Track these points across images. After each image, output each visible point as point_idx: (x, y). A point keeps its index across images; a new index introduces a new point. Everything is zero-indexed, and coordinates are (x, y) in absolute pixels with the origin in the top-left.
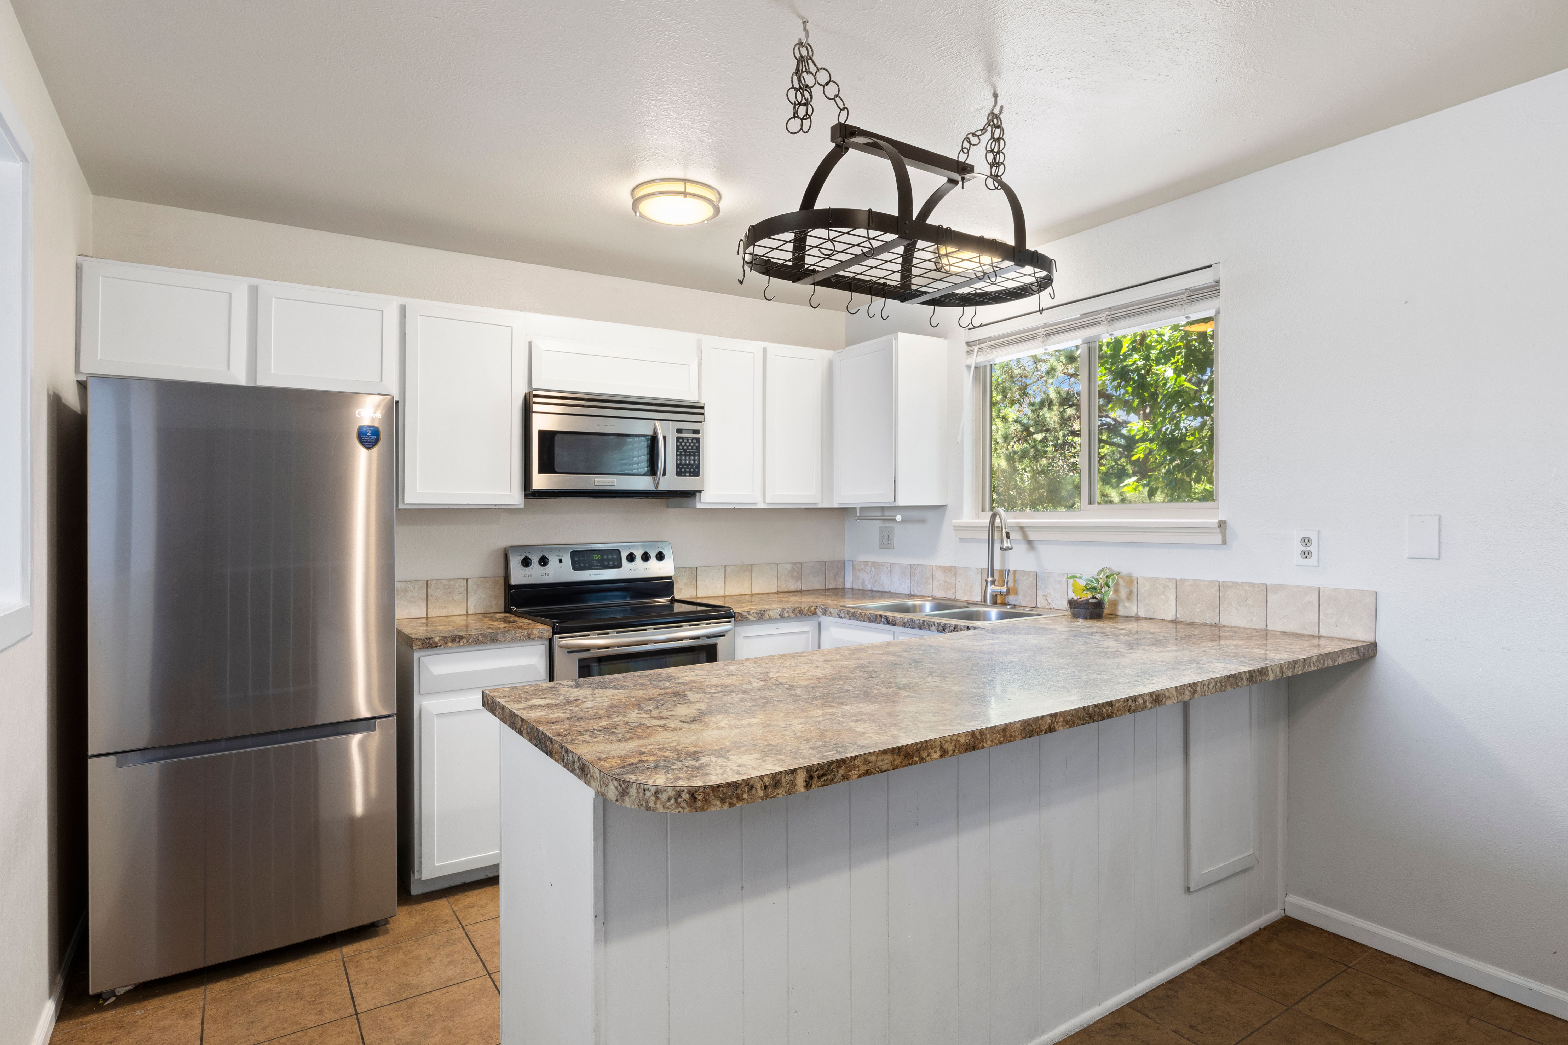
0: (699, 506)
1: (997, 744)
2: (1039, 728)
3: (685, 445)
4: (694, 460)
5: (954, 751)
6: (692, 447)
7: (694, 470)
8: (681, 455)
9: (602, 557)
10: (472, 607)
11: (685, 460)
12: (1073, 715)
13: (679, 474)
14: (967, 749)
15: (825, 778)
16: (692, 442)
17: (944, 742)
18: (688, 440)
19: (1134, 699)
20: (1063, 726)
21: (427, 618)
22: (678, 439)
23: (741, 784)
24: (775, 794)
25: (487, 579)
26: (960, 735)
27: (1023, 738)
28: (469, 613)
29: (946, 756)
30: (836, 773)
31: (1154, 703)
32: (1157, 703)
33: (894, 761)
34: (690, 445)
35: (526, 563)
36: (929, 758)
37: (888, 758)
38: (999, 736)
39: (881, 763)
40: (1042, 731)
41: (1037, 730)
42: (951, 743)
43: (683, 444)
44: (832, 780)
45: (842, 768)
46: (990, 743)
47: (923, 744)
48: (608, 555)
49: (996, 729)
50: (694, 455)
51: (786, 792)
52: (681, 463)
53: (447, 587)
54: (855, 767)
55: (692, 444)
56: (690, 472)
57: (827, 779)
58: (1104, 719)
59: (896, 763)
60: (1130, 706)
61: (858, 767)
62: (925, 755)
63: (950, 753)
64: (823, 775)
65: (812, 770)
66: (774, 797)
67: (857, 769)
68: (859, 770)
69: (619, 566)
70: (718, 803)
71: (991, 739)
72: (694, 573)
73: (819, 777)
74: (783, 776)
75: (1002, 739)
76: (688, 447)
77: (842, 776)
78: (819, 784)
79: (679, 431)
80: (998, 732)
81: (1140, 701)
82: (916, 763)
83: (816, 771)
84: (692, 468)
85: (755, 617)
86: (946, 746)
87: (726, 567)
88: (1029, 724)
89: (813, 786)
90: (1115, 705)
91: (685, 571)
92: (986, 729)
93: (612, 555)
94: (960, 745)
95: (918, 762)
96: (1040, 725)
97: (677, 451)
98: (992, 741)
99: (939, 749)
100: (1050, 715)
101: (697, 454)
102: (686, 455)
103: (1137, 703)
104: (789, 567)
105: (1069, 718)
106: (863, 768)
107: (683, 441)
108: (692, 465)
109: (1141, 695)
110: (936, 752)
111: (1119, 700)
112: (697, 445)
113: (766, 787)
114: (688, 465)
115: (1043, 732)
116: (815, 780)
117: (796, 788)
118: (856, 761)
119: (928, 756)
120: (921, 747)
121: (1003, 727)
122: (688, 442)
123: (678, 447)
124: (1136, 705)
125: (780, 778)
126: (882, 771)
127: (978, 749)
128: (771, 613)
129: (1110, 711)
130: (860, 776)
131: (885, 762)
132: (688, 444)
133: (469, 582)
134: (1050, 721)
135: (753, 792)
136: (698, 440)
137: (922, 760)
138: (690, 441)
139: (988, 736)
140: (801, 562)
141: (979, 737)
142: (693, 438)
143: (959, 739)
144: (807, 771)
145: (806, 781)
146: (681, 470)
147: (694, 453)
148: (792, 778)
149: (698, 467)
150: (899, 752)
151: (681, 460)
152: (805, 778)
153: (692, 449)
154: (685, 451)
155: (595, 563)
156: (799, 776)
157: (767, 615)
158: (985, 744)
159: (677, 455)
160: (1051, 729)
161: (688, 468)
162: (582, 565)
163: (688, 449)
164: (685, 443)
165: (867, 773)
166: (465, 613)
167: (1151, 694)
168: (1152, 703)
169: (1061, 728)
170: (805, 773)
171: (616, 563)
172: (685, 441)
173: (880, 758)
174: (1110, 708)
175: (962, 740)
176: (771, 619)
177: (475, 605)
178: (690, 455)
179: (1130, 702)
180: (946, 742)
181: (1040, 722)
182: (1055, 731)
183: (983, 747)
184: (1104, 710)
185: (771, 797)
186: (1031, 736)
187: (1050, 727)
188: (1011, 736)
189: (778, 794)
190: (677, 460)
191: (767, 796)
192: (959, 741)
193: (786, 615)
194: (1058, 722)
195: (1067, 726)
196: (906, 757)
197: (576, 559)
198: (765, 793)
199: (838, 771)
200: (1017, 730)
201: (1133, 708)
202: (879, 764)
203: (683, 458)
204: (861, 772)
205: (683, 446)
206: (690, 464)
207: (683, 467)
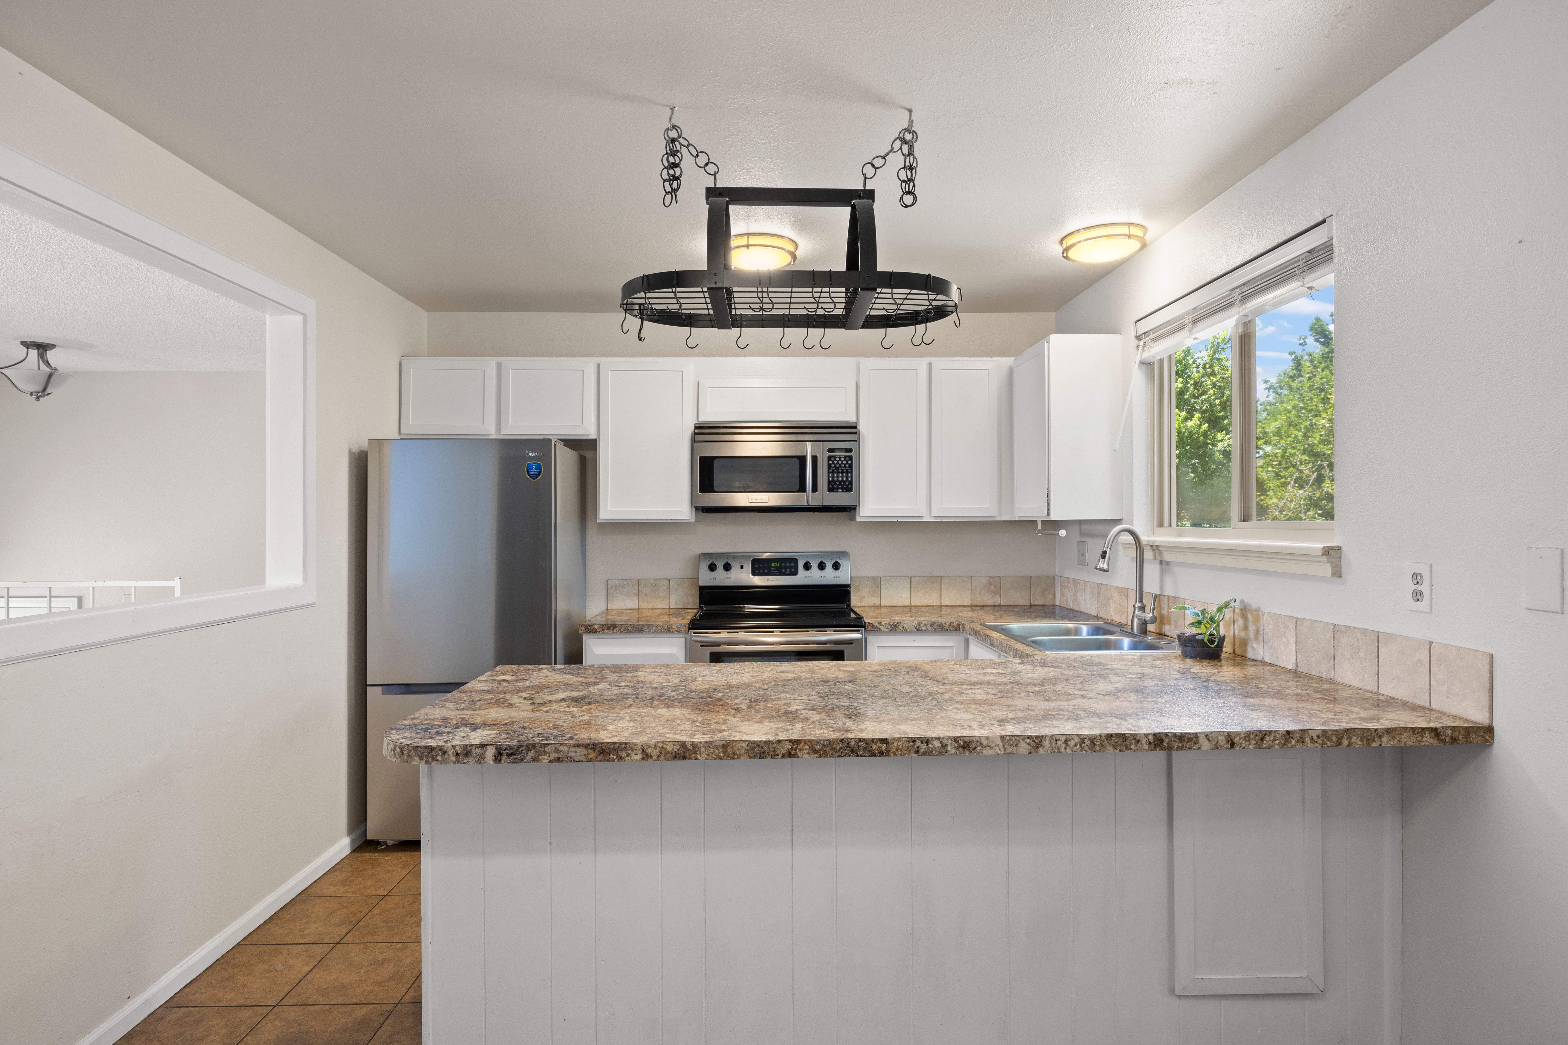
0: (858, 519)
1: (715, 759)
2: (774, 751)
3: (838, 463)
4: (847, 477)
5: (659, 756)
6: (845, 464)
7: (847, 486)
8: (833, 472)
9: (780, 564)
10: (673, 603)
11: (838, 477)
12: (824, 745)
13: (830, 490)
14: (675, 757)
15: (515, 757)
16: (845, 460)
17: (646, 747)
18: (840, 458)
19: (927, 741)
20: (809, 754)
21: (639, 609)
22: (830, 458)
23: (436, 748)
24: (465, 761)
25: (685, 580)
26: (667, 743)
27: (751, 758)
28: (671, 607)
29: (649, 760)
30: (526, 755)
31: (961, 749)
32: (966, 751)
33: (588, 754)
34: (842, 463)
35: (712, 568)
36: (629, 758)
37: (581, 751)
38: (717, 751)
39: (574, 754)
40: (778, 755)
41: (770, 753)
42: (656, 749)
43: (835, 462)
44: (522, 760)
45: (532, 752)
46: (706, 756)
47: (621, 745)
48: (786, 563)
49: (714, 744)
50: (847, 472)
51: (475, 762)
52: (833, 480)
53: (653, 585)
54: (545, 753)
55: (845, 462)
56: (842, 488)
57: (516, 758)
58: (875, 756)
59: (590, 756)
60: (918, 747)
61: (549, 753)
62: (624, 754)
63: (655, 758)
64: (512, 754)
65: (501, 748)
66: (464, 763)
67: (548, 755)
68: (549, 756)
69: (795, 573)
70: (417, 759)
71: (706, 752)
72: (877, 583)
73: (509, 755)
74: (474, 749)
75: (722, 755)
76: (840, 464)
77: (532, 758)
78: (508, 760)
79: (831, 450)
80: (716, 747)
81: (937, 744)
82: (614, 760)
83: (505, 750)
84: (845, 484)
85: (887, 628)
86: (649, 751)
87: (912, 578)
88: (759, 746)
89: (503, 761)
90: (893, 743)
91: (868, 580)
92: (701, 742)
93: (790, 563)
94: (667, 753)
95: (616, 760)
96: (775, 748)
97: (829, 469)
98: (708, 755)
99: (640, 752)
100: (790, 741)
101: (849, 471)
102: (838, 473)
103: (930, 745)
104: (985, 581)
105: (818, 747)
106: (554, 756)
107: (835, 460)
108: (845, 482)
109: (938, 738)
110: (636, 754)
111: (899, 739)
112: (850, 462)
113: (457, 754)
114: (840, 482)
115: (780, 756)
116: (504, 757)
117: (485, 759)
118: (546, 749)
119: (628, 756)
120: (619, 747)
121: (722, 743)
122: (840, 460)
123: (829, 466)
124: (929, 748)
125: (471, 750)
126: (574, 761)
127: (690, 759)
128: (905, 625)
129: (883, 748)
130: (551, 761)
131: (578, 754)
132: (840, 462)
133: (671, 582)
134: (790, 747)
135: (446, 756)
136: (851, 458)
137: (620, 758)
138: (842, 459)
139: (703, 749)
140: (1000, 575)
141: (691, 748)
142: (846, 457)
143: (665, 746)
144: (497, 749)
145: (495, 756)
146: (833, 486)
147: (847, 470)
148: (482, 752)
149: (851, 483)
150: (593, 748)
151: (833, 477)
152: (494, 753)
153: (845, 466)
154: (837, 468)
155: (774, 570)
156: (488, 751)
157: (901, 627)
158: (698, 756)
159: (829, 473)
160: (790, 755)
161: (840, 484)
162: (762, 571)
163: (840, 466)
164: (838, 461)
165: (559, 760)
166: (668, 607)
167: (956, 739)
168: (956, 748)
169: (806, 756)
170: (494, 749)
171: (793, 570)
172: (838, 459)
173: (572, 749)
174: (885, 745)
175: (669, 748)
176: (905, 631)
177: (676, 601)
178: (842, 473)
179: (918, 743)
180: (649, 747)
181: (775, 745)
182: (798, 757)
183: (696, 759)
184: (874, 747)
185: (462, 763)
186: (763, 758)
187: (790, 753)
188: (734, 754)
189: (469, 762)
190: (829, 477)
191: (459, 762)
192: (665, 749)
193: (924, 628)
194: (801, 750)
195: (816, 755)
196: (601, 753)
197: (757, 566)
198: (456, 758)
199: (527, 754)
200: (742, 749)
201: (923, 750)
202: (571, 754)
203: (836, 475)
204: (552, 758)
205: (835, 464)
206: (842, 480)
207: (835, 484)
